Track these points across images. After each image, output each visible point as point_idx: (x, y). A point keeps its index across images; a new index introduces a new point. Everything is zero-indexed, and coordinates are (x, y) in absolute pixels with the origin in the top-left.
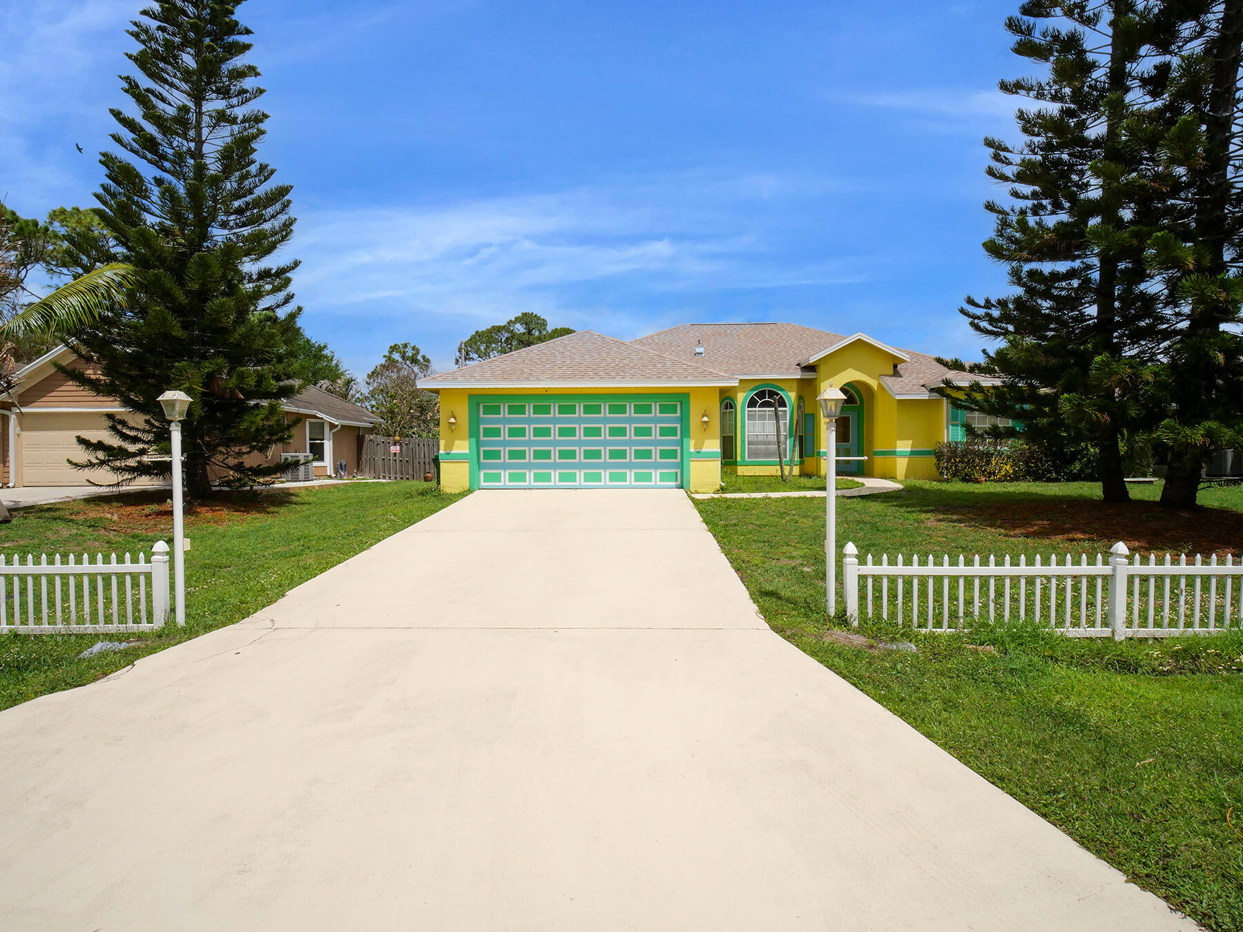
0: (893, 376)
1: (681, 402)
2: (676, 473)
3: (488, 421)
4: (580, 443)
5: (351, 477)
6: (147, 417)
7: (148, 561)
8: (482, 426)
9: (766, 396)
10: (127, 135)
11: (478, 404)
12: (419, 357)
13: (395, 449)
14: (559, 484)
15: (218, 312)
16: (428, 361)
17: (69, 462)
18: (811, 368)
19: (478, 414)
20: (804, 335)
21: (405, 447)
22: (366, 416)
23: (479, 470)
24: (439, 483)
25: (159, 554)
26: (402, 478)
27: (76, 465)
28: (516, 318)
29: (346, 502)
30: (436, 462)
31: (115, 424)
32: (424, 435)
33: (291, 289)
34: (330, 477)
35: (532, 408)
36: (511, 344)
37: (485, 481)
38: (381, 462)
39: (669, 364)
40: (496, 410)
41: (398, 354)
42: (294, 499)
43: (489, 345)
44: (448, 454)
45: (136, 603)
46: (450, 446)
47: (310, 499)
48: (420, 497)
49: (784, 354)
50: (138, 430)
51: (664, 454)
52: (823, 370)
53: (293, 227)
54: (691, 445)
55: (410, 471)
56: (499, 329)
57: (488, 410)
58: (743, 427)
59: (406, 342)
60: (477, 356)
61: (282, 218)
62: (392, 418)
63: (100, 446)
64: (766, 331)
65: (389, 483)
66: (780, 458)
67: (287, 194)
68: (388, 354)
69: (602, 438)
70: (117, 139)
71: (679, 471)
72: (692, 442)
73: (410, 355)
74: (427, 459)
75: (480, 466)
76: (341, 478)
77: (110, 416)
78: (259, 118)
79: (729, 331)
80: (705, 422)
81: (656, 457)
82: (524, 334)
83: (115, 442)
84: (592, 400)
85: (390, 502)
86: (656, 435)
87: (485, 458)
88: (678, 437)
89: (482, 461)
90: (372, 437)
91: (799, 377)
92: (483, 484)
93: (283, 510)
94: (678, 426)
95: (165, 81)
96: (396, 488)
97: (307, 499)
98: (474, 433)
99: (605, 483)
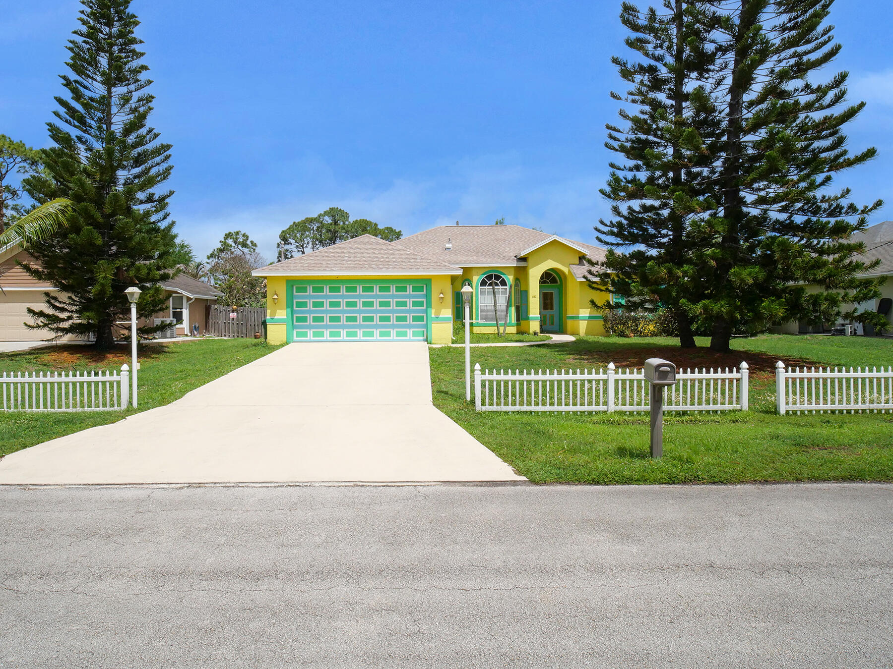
0: (578, 265)
1: (426, 284)
2: (423, 331)
3: (299, 297)
4: (360, 312)
5: (201, 335)
6: (70, 295)
7: (118, 374)
8: (295, 301)
9: (493, 279)
10: (62, 111)
11: (292, 286)
12: (248, 242)
13: (233, 315)
14: (346, 338)
15: (123, 228)
16: (255, 245)
17: (25, 324)
18: (524, 259)
19: (293, 293)
20: (524, 235)
21: (240, 314)
22: (212, 291)
23: (293, 329)
24: (266, 338)
25: (124, 371)
26: (238, 336)
27: (30, 326)
28: (325, 212)
29: (203, 352)
30: (264, 324)
31: (50, 299)
32: (254, 304)
33: (168, 210)
34: (187, 335)
35: (328, 289)
36: (321, 232)
37: (297, 337)
38: (223, 324)
39: (419, 259)
40: (304, 290)
41: (232, 240)
42: (167, 350)
43: (303, 232)
44: (272, 319)
45: (112, 396)
46: (273, 314)
47: (178, 350)
48: (254, 347)
49: (508, 249)
50: (65, 303)
51: (415, 319)
52: (530, 260)
53: (171, 171)
54: (432, 313)
55: (244, 331)
56: (311, 221)
57: (299, 290)
58: (477, 300)
59: (238, 230)
60: (294, 241)
61: (164, 166)
62: (230, 292)
63: (41, 314)
64: (498, 231)
65: (229, 340)
66: (497, 321)
67: (168, 150)
68: (223, 240)
69: (375, 308)
70: (57, 114)
71: (425, 330)
72: (433, 311)
73: (241, 240)
74: (256, 322)
75: (294, 327)
76: (195, 336)
77: (47, 294)
78: (150, 99)
79: (472, 231)
80: (442, 298)
81: (410, 321)
82: (331, 224)
83: (50, 311)
84: (368, 284)
85: (234, 351)
86: (410, 306)
87: (297, 322)
88: (425, 308)
89: (295, 323)
90: (216, 307)
91: (515, 265)
92: (295, 339)
93: (161, 356)
94: (425, 300)
95: (89, 76)
96: (235, 343)
97: (175, 350)
98: (289, 305)
99: (377, 337)
